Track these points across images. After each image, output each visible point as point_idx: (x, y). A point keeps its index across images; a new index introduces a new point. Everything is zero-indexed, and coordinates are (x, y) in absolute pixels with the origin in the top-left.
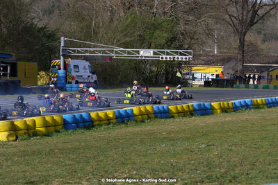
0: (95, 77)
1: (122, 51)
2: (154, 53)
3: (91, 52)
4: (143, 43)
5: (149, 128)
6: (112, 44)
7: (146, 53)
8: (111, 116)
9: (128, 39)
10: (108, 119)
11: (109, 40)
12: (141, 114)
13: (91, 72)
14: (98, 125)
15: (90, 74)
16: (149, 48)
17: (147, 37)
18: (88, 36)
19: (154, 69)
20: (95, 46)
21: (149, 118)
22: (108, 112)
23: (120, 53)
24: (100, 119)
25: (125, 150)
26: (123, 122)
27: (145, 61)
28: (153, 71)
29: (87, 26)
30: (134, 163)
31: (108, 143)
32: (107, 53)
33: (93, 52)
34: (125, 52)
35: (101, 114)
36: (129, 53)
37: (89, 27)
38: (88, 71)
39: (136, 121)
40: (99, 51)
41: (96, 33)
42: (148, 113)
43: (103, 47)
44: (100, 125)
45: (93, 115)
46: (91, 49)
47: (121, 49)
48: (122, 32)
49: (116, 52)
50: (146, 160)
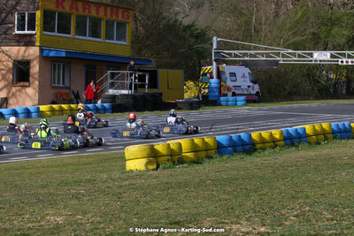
0: (257, 88)
1: (290, 54)
2: (332, 56)
3: (251, 55)
4: (318, 43)
5: (326, 151)
6: (278, 45)
7: (321, 56)
8: (277, 136)
9: (298, 39)
10: (274, 142)
11: (274, 40)
12: (316, 134)
13: (252, 82)
14: (261, 148)
15: (251, 84)
16: (325, 49)
17: (322, 36)
18: (247, 36)
19: (332, 76)
20: (256, 48)
21: (326, 139)
22: (273, 132)
23: (287, 57)
24: (263, 141)
25: (296, 180)
26: (293, 144)
27: (319, 67)
28: (331, 79)
29: (246, 23)
30: (307, 197)
31: (274, 172)
32: (271, 57)
33: (254, 56)
34: (294, 55)
35: (265, 134)
36: (300, 56)
37: (248, 23)
38: (248, 79)
39: (310, 143)
40: (261, 54)
41: (258, 31)
42: (324, 133)
43: (266, 49)
44: (264, 149)
45: (255, 136)
46: (251, 52)
47: (290, 51)
48: (290, 29)
49: (283, 56)
50: (322, 192)
